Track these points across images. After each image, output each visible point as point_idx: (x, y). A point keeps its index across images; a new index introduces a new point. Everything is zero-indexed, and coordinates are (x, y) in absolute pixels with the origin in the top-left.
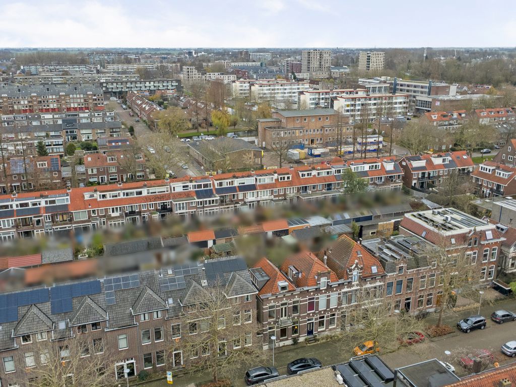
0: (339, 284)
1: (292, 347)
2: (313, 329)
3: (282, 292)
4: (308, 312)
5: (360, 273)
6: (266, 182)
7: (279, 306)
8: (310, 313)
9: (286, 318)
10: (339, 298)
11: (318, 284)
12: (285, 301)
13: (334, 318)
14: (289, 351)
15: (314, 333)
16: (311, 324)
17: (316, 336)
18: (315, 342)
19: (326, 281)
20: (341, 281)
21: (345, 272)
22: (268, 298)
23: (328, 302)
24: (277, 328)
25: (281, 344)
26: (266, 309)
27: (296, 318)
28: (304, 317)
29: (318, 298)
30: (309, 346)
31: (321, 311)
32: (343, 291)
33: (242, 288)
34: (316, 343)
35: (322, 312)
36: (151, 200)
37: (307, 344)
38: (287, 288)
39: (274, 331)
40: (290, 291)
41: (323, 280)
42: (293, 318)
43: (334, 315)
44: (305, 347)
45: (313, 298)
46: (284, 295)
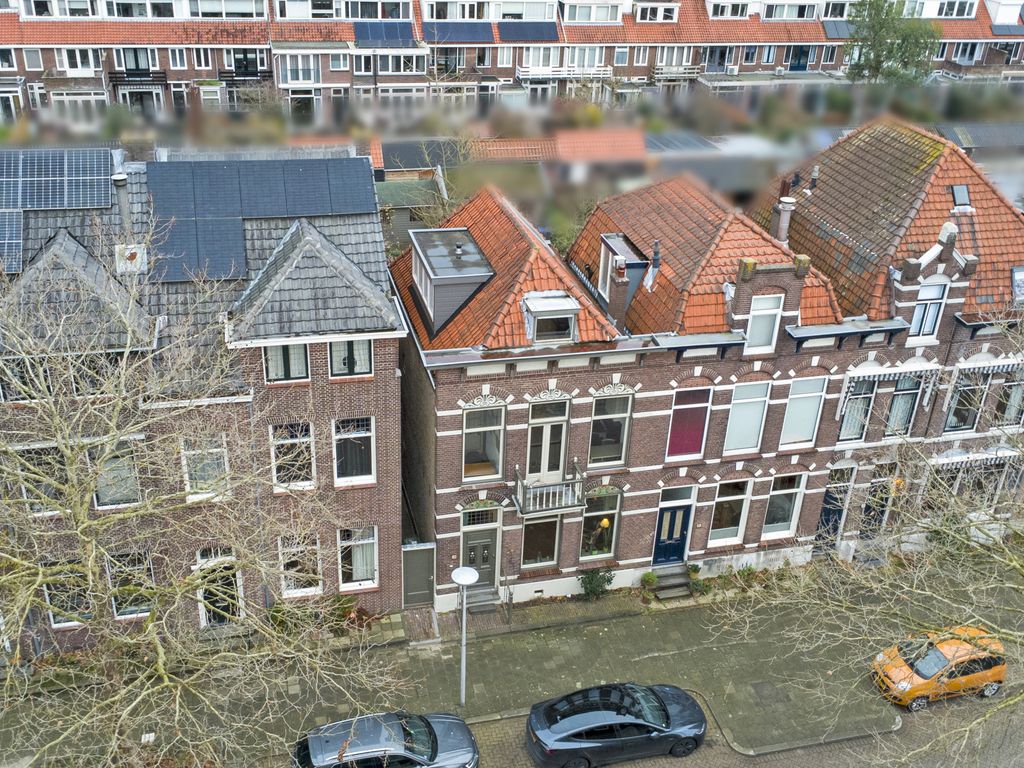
0: (841, 338)
1: (577, 611)
2: (683, 537)
3: (539, 345)
4: (669, 459)
5: (953, 292)
6: (593, 20)
7: (520, 417)
8: (677, 467)
9: (556, 477)
10: (829, 407)
11: (733, 325)
12: (552, 393)
13: (791, 498)
14: (559, 628)
15: (687, 553)
16: (680, 515)
17: (696, 569)
18: (690, 596)
19: (780, 312)
20: (852, 325)
21: (881, 281)
22: (462, 370)
23: (774, 419)
24: (510, 518)
25: (524, 592)
26: (455, 423)
27: (606, 480)
28: (648, 480)
29: (726, 397)
30: (660, 613)
31: (732, 461)
32: (856, 372)
33: (321, 300)
34: (690, 602)
35: (740, 466)
36: (200, 36)
37: (646, 601)
38: (573, 329)
39: (494, 530)
40: (582, 346)
41: (765, 307)
42: (592, 480)
43: (791, 482)
44: (637, 614)
45: (702, 396)
46: (553, 363)
